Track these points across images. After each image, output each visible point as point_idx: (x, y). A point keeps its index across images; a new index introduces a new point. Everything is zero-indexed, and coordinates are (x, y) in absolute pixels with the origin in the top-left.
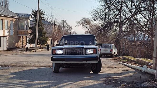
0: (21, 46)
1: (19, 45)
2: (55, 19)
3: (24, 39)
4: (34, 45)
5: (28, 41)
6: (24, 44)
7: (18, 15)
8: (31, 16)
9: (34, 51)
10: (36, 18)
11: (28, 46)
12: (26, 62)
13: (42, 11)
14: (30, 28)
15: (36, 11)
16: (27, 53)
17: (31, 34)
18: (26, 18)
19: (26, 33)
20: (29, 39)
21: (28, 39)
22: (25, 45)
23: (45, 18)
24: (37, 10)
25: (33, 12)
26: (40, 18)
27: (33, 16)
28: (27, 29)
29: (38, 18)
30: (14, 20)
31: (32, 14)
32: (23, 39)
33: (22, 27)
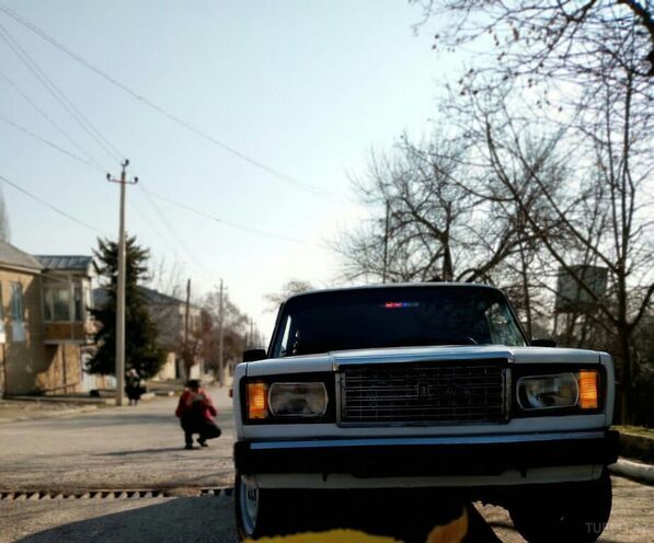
0: (60, 384)
1: (51, 379)
2: (189, 282)
3: (72, 360)
4: (111, 381)
5: (87, 364)
6: (72, 377)
7: (41, 262)
8: (94, 263)
9: (112, 401)
10: (113, 271)
11: (89, 383)
12: (69, 461)
13: (135, 244)
14: (94, 312)
15: (113, 245)
16: (84, 412)
17: (97, 337)
18: (74, 272)
19: (80, 333)
20: (89, 356)
21: (86, 356)
22: (75, 380)
23: (150, 270)
24: (116, 240)
25: (102, 246)
26: (132, 273)
27: (101, 265)
28: (79, 316)
29: (121, 273)
30: (27, 280)
31: (98, 255)
32: (68, 359)
33: (61, 309)
